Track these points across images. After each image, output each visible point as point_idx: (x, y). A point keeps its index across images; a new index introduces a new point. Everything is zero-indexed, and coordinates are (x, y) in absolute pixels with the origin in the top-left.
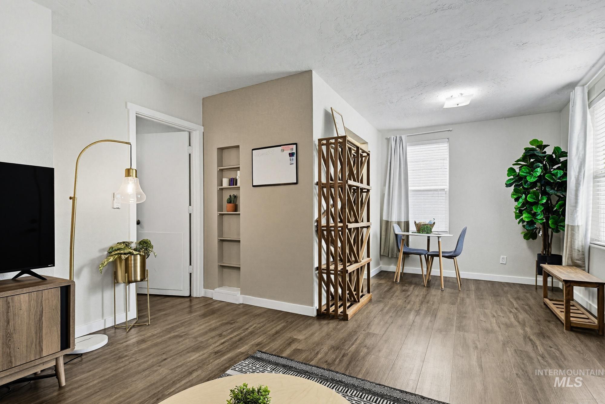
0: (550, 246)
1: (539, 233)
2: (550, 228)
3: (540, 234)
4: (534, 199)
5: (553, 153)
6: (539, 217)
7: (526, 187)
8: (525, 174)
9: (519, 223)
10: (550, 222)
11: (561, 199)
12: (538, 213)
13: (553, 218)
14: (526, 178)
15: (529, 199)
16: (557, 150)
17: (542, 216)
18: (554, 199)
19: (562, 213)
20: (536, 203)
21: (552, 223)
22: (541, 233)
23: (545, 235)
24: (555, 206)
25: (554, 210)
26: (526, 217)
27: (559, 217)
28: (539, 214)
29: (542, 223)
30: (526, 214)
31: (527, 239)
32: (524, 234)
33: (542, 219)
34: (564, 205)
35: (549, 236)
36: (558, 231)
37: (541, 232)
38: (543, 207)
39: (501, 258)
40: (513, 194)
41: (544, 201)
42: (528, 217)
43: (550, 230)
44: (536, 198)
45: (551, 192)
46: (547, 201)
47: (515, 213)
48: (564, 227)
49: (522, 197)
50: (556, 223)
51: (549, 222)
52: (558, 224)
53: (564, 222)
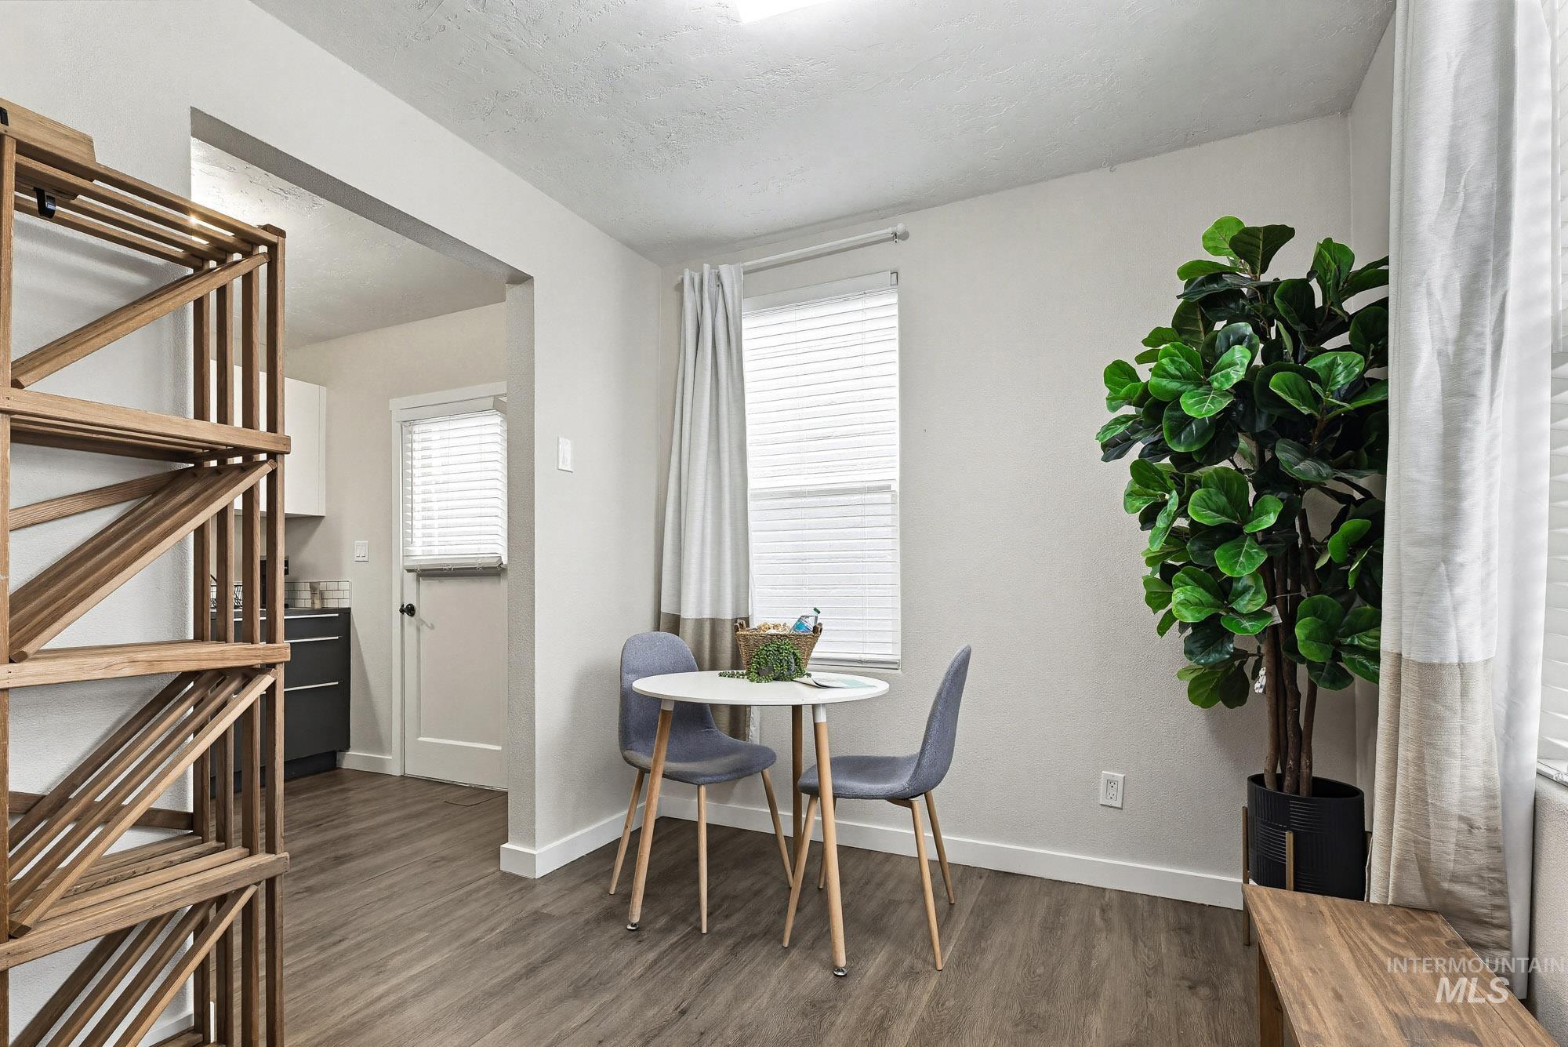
0: (1305, 746)
1: (1255, 676)
2: (1303, 660)
3: (1257, 685)
4: (1220, 511)
5: (1311, 275)
6: (1247, 604)
7: (1181, 449)
8: (1174, 385)
9: (1162, 629)
10: (1300, 633)
11: (1352, 507)
12: (1240, 586)
13: (1314, 612)
14: (1178, 407)
15: (1196, 513)
16: (1331, 256)
17: (1261, 600)
18: (1319, 510)
19: (1359, 581)
20: (1229, 534)
21: (1308, 637)
22: (1262, 680)
23: (1282, 690)
24: (1323, 548)
25: (1318, 566)
26: (1185, 603)
27: (1347, 606)
28: (1246, 589)
29: (1264, 631)
30: (1188, 587)
31: (1206, 704)
32: (1193, 681)
33: (1259, 615)
34: (1373, 536)
35: (1297, 696)
36: (1339, 679)
37: (1262, 672)
38: (1268, 550)
39: (1103, 782)
40: (1130, 494)
41: (1270, 520)
42: (1196, 604)
43: (1302, 670)
44: (1229, 511)
45: (1305, 468)
46: (1284, 519)
47: (1147, 582)
48: (1375, 656)
49: (1165, 503)
50: (1331, 636)
51: (1297, 631)
52: (1342, 640)
53: (1372, 632)
